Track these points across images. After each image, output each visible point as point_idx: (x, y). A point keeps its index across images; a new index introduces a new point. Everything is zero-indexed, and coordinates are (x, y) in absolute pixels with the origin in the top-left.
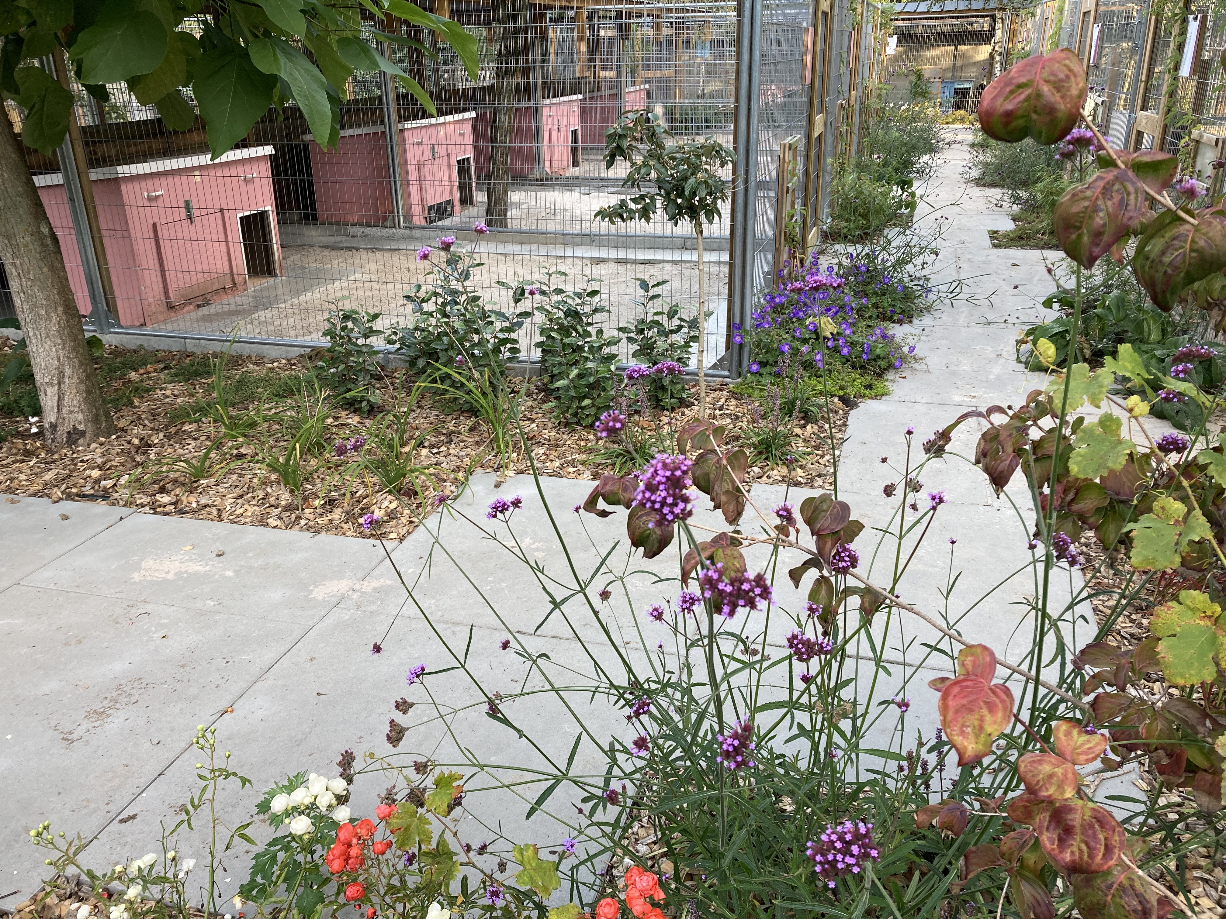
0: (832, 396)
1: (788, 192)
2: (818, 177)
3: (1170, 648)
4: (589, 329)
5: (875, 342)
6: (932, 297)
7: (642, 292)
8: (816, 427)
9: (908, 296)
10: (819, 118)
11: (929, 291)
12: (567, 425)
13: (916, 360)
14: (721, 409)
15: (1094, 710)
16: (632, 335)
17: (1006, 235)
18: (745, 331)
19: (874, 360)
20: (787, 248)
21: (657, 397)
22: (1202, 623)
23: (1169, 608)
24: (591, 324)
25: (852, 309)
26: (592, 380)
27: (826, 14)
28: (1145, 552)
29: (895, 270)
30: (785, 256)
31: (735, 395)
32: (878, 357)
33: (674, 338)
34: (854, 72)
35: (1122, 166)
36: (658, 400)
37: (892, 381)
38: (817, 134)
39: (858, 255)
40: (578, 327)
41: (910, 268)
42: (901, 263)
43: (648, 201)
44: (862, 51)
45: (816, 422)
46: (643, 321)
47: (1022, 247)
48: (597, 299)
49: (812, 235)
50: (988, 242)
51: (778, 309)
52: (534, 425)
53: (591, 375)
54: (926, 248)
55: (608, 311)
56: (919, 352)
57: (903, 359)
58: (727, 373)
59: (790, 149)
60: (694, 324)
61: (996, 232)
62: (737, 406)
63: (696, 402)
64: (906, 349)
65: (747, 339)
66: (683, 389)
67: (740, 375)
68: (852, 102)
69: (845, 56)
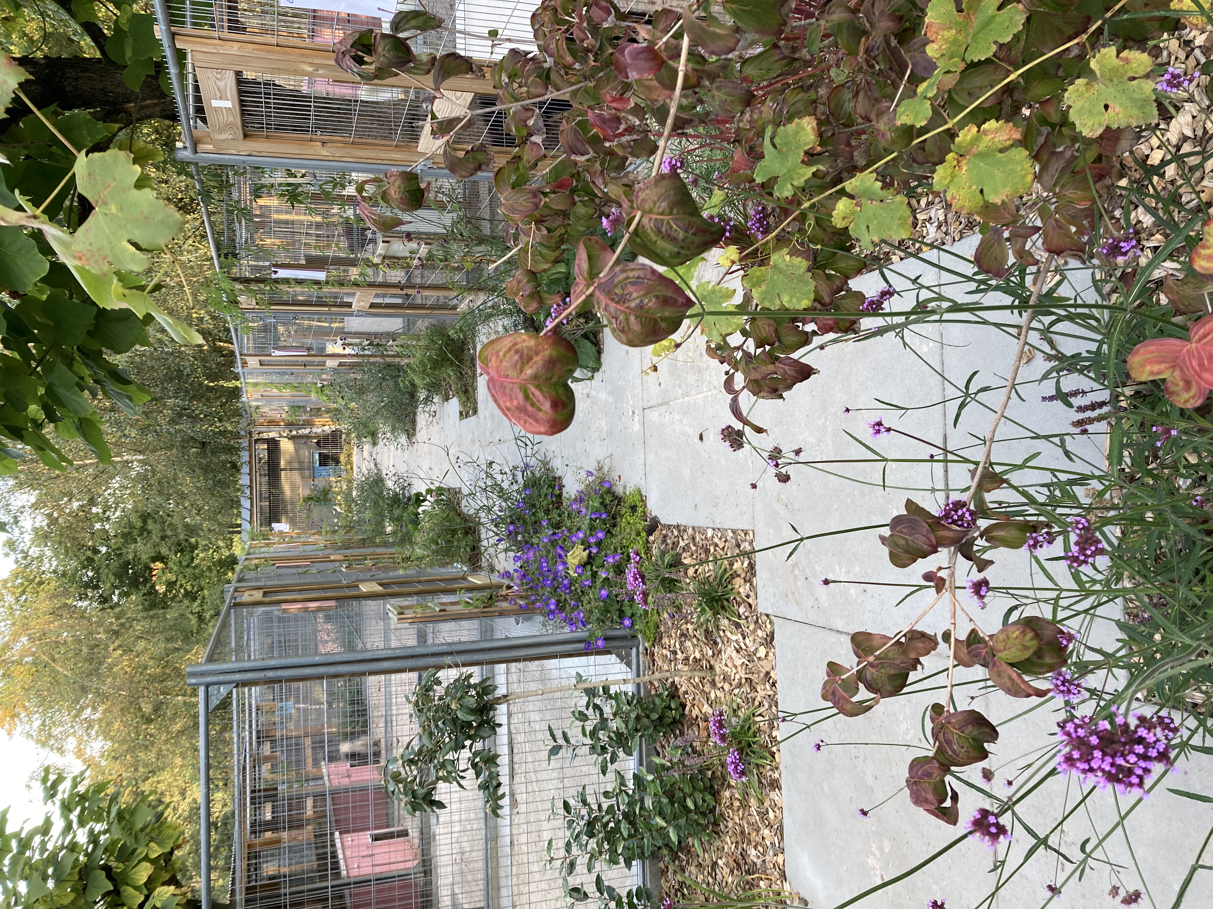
0: (648, 542)
1: (444, 610)
2: (419, 582)
3: (996, 192)
4: (605, 807)
5: (587, 508)
6: (533, 462)
7: (562, 752)
8: (684, 555)
9: (532, 483)
10: (364, 588)
11: (527, 466)
12: (716, 824)
13: (600, 469)
14: (675, 653)
15: (1062, 252)
16: (608, 757)
17: (463, 404)
18: (590, 636)
19: (606, 506)
20: (499, 604)
21: (672, 723)
22: (965, 168)
23: (953, 198)
24: (600, 806)
25: (554, 534)
26: (665, 800)
27: (265, 593)
28: (895, 227)
29: (509, 498)
30: (505, 605)
31: (657, 639)
32: (602, 503)
33: (608, 711)
34: (314, 560)
35: (591, 289)
36: (674, 721)
37: (625, 488)
38: (380, 588)
39: (497, 535)
40: (605, 820)
41: (505, 485)
42: (502, 494)
43: (477, 760)
44: (292, 554)
45: (679, 555)
46: (593, 748)
47: (475, 389)
48: (572, 802)
49: (476, 580)
50: (472, 419)
51: (561, 606)
52: (720, 862)
53: (660, 802)
54: (486, 473)
55: (584, 788)
56: (592, 466)
57: (602, 482)
58: (634, 650)
59: (402, 613)
60: (591, 692)
61: (461, 413)
62: (670, 636)
63: (670, 680)
64: (591, 479)
65: (599, 633)
66: (659, 696)
67: (634, 637)
68: (340, 557)
69: (300, 570)
